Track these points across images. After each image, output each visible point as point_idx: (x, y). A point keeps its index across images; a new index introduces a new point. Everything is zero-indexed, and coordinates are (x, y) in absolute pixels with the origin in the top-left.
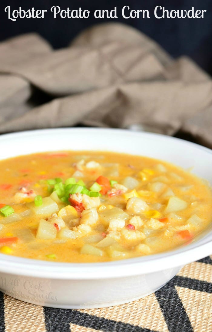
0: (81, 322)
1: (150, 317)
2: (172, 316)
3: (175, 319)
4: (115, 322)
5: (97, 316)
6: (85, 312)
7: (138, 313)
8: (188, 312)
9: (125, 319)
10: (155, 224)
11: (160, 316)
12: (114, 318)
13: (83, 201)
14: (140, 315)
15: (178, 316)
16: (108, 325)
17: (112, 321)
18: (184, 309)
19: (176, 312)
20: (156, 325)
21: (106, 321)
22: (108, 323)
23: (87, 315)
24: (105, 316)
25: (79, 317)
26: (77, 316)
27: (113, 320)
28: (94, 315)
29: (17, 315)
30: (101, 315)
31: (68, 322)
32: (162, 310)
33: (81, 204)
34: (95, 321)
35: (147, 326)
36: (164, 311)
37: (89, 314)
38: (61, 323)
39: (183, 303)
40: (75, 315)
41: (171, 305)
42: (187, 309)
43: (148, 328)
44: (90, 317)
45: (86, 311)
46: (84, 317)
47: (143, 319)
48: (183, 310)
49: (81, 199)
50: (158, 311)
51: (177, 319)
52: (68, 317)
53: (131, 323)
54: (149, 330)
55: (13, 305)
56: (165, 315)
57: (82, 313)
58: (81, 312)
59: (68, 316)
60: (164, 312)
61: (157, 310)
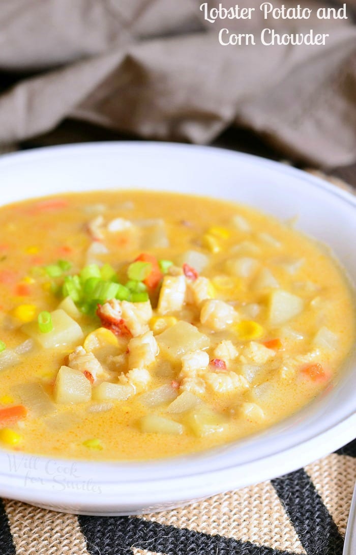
0: (150, 544)
1: (266, 520)
2: (303, 515)
3: (308, 521)
4: (208, 537)
5: (175, 526)
6: (153, 520)
7: (243, 513)
8: (327, 503)
9: (224, 528)
10: (260, 354)
11: (281, 516)
12: (204, 528)
13: (123, 315)
14: (247, 516)
15: (313, 514)
16: (198, 546)
17: (203, 535)
18: (318, 497)
19: (308, 504)
20: (279, 536)
21: (193, 535)
22: (196, 539)
23: (157, 525)
24: (188, 525)
25: (143, 531)
26: (140, 530)
27: (204, 532)
28: (169, 524)
29: (35, 539)
30: (180, 522)
31: (128, 545)
32: (283, 503)
33: (122, 322)
34: (173, 539)
35: (265, 541)
36: (287, 505)
37: (160, 522)
38: (116, 549)
39: (314, 483)
40: (136, 527)
41: (295, 490)
42: (323, 497)
43: (266, 545)
44: (164, 530)
45: (153, 516)
46: (152, 531)
47: (255, 524)
48: (318, 499)
49: (120, 312)
50: (277, 505)
51: (312, 520)
52: (126, 535)
53: (235, 538)
54: (271, 550)
55: (24, 517)
56: (290, 512)
57: (148, 523)
58: (145, 519)
59: (124, 532)
60: (287, 507)
61: (274, 504)
